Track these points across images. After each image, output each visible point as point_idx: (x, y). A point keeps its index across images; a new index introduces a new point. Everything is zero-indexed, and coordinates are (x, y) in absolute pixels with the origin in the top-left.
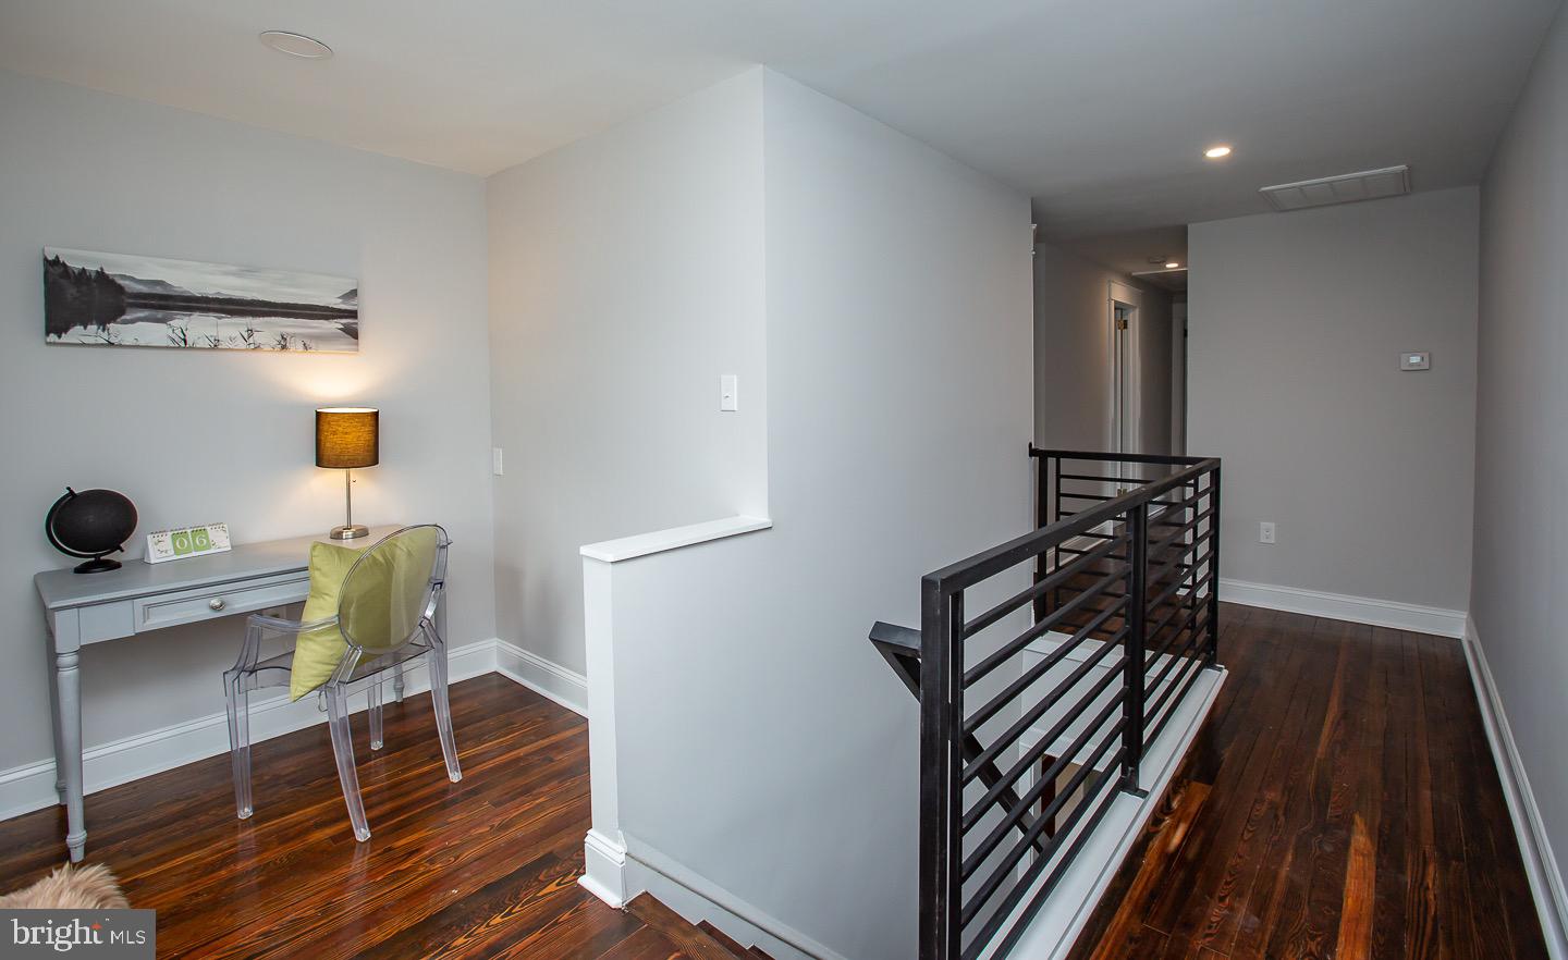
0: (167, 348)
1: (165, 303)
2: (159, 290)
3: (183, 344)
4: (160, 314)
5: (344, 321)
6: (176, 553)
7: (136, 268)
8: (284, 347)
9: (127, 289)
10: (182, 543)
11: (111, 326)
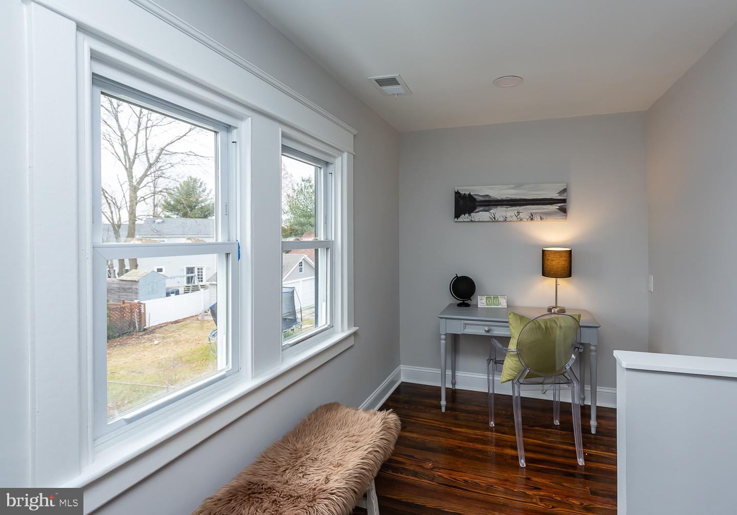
0: (489, 221)
1: (490, 203)
2: (487, 199)
3: (494, 220)
4: (487, 208)
5: (559, 205)
6: (487, 305)
7: (480, 191)
8: (532, 219)
9: (477, 200)
10: (489, 302)
11: (472, 214)
